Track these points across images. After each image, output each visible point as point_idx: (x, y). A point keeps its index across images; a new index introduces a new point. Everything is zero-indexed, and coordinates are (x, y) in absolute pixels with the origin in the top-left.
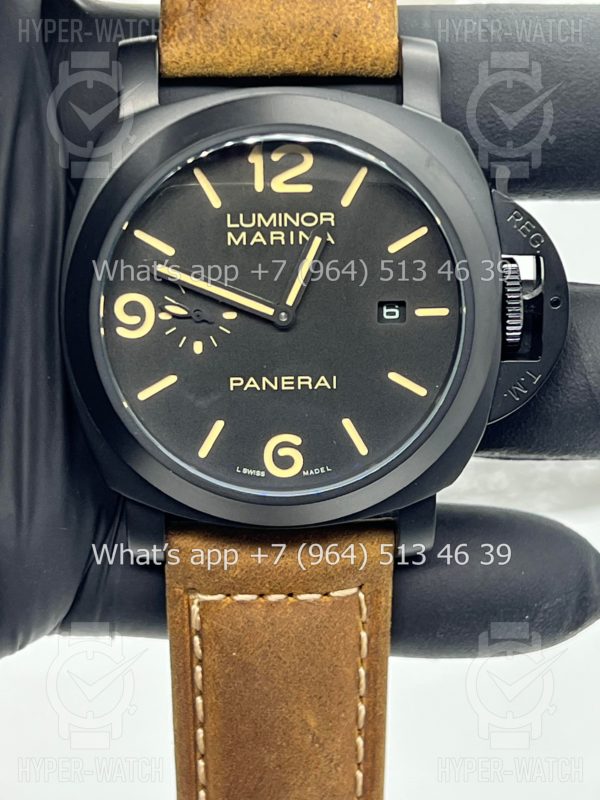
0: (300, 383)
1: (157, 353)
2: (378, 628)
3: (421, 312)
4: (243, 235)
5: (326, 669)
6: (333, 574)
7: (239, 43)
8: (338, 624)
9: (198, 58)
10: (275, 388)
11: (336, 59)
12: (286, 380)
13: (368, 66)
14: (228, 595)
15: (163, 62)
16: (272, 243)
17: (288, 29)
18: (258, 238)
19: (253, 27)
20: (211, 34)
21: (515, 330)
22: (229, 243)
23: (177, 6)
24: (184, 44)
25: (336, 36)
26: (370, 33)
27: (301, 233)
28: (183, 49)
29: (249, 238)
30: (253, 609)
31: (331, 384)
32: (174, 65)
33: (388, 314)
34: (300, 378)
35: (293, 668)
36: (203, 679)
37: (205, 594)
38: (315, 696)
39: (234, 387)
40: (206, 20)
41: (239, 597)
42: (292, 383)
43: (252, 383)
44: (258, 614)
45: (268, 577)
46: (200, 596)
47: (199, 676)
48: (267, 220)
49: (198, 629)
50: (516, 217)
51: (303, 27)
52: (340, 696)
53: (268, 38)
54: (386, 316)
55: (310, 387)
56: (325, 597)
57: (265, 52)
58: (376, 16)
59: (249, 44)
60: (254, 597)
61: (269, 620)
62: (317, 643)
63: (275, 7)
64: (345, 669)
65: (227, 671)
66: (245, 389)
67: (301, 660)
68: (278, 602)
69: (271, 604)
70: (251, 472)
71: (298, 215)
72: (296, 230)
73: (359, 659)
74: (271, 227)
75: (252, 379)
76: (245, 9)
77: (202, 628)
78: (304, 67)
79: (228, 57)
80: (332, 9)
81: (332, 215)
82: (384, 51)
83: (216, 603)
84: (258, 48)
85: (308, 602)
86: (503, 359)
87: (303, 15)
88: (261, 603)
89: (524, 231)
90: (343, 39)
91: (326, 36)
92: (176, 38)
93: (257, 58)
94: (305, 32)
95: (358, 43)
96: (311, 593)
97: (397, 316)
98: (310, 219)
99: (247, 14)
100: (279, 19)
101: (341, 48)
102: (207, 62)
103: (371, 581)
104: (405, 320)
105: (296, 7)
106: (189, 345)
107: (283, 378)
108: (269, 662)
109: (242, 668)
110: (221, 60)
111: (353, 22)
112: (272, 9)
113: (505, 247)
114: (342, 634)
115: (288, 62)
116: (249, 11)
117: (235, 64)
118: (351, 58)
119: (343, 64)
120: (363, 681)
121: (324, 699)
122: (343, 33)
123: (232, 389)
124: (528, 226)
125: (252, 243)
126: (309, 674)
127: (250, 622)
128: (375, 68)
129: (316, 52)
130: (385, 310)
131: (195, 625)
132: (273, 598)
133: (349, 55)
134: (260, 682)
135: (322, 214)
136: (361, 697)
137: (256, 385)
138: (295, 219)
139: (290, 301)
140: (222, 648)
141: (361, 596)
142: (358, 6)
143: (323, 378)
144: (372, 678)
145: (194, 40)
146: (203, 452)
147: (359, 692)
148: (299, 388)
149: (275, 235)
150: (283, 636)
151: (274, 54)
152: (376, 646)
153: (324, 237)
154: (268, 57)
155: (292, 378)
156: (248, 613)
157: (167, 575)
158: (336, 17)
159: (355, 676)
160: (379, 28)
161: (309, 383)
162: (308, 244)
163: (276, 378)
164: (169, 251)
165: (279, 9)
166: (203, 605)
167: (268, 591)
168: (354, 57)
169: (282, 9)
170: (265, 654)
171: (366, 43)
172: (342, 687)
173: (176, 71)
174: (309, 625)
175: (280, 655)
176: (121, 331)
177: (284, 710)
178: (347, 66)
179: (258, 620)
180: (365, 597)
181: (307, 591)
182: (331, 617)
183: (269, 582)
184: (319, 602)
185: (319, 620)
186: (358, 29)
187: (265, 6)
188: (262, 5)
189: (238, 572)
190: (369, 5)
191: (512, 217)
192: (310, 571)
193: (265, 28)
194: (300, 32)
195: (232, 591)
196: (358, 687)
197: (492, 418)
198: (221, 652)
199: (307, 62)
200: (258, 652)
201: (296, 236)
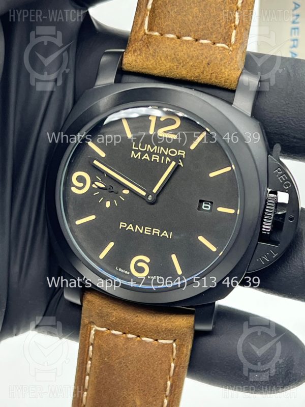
0: (154, 232)
1: (87, 203)
2: (181, 363)
3: (220, 209)
4: (139, 154)
5: (149, 378)
6: (160, 331)
7: (161, 59)
8: (159, 356)
9: (140, 64)
10: (141, 232)
11: (207, 75)
13: (223, 82)
15: (124, 62)
16: (152, 160)
17: (186, 56)
18: (146, 157)
19: (169, 53)
20: (148, 53)
22: (132, 156)
23: (136, 37)
24: (135, 55)
25: (209, 64)
26: (227, 66)
27: (168, 158)
28: (134, 58)
29: (142, 156)
30: (118, 339)
31: (169, 235)
32: (129, 65)
33: (205, 207)
34: (154, 229)
35: (133, 373)
36: (90, 368)
37: (98, 326)
38: (142, 390)
39: (122, 227)
40: (148, 46)
41: (114, 332)
42: (150, 231)
44: (121, 342)
45: (128, 325)
46: (95, 326)
47: (89, 366)
48: (152, 149)
49: (92, 343)
51: (193, 57)
52: (154, 393)
53: (175, 60)
54: (203, 208)
55: (158, 235)
56: (156, 342)
57: (173, 66)
58: (232, 59)
59: (166, 61)
60: (121, 333)
61: (125, 346)
62: (147, 363)
63: (182, 45)
64: (159, 380)
65: (101, 367)
66: (127, 229)
67: (138, 370)
68: (132, 339)
69: (128, 338)
71: (167, 149)
72: (165, 156)
73: (168, 377)
75: (131, 225)
76: (167, 43)
77: (94, 343)
78: (191, 77)
79: (155, 65)
80: (209, 51)
81: (184, 152)
82: (232, 76)
83: (103, 332)
84: (169, 64)
85: (146, 342)
86: (259, 241)
87: (195, 51)
88: (123, 337)
89: (281, 179)
90: (212, 66)
91: (204, 64)
92: (132, 52)
93: (169, 68)
94: (194, 60)
95: (219, 70)
96: (148, 338)
97: (209, 209)
98: (173, 152)
99: (167, 46)
100: (182, 51)
101: (211, 71)
102: (144, 66)
103: (180, 339)
104: (212, 212)
105: (192, 47)
106: (104, 202)
107: (146, 228)
108: (122, 367)
109: (109, 367)
110: (151, 66)
111: (219, 59)
112: (180, 45)
113: (269, 185)
114: (161, 362)
115: (183, 73)
116: (169, 45)
117: (158, 69)
118: (215, 77)
119: (210, 79)
120: (168, 388)
121: (146, 392)
122: (213, 63)
123: (120, 228)
124: (284, 177)
125: (143, 159)
126: (140, 378)
127: (116, 345)
128: (226, 83)
129: (198, 70)
131: (91, 341)
132: (130, 336)
133: (214, 75)
134: (116, 376)
135: (179, 151)
136: (166, 396)
137: (132, 228)
138: (166, 151)
139: (155, 191)
140: (101, 355)
141: (174, 345)
142: (224, 52)
143: (165, 232)
144: (173, 388)
145: (140, 55)
146: (102, 256)
147: (165, 393)
148: (153, 234)
149: (154, 157)
150: (131, 356)
151: (177, 68)
152: (178, 372)
153: (177, 162)
154: (174, 69)
155: (150, 229)
156: (116, 340)
158: (211, 55)
159: (164, 385)
160: (232, 64)
161: (158, 233)
162: (169, 163)
163: (142, 227)
164: (103, 155)
166: (96, 331)
167: (127, 332)
168: (216, 76)
169: (185, 47)
170: (120, 363)
171: (223, 71)
172: (156, 389)
173: (129, 68)
174: (145, 353)
175: (128, 365)
176: (73, 189)
177: (125, 393)
178: (212, 80)
179: (120, 345)
180: (176, 346)
181: (146, 337)
182: (156, 352)
183: (128, 327)
184: (152, 343)
185: (150, 352)
186: (221, 63)
187: (177, 43)
188: (175, 43)
189: (114, 319)
190: (230, 53)
191: (277, 171)
192: (148, 326)
193: (175, 54)
194: (191, 59)
195: (110, 328)
196: (165, 391)
197: (249, 270)
198: (100, 357)
199: (193, 74)
200: (117, 361)
201: (165, 159)
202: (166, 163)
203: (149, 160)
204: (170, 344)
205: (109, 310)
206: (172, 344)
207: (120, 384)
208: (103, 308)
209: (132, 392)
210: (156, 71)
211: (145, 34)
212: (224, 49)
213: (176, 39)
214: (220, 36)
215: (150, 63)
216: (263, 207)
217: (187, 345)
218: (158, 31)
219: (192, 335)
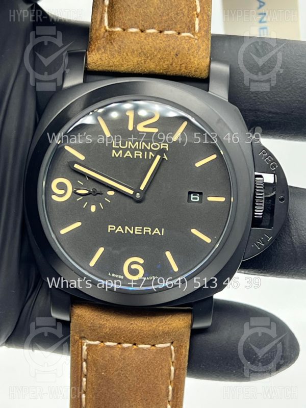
0: (145, 231)
1: (72, 210)
2: (181, 365)
3: (210, 199)
4: (121, 152)
5: (151, 385)
6: (157, 335)
7: (127, 55)
8: (158, 362)
9: (106, 61)
10: (132, 232)
11: (176, 67)
12: (138, 229)
13: (193, 71)
14: (102, 342)
15: (88, 62)
16: (135, 157)
17: (153, 49)
18: (128, 154)
19: (135, 48)
20: (113, 50)
21: (259, 212)
22: (113, 156)
23: (98, 35)
24: (99, 54)
25: (177, 55)
26: (195, 55)
27: (151, 153)
28: (98, 56)
29: (123, 154)
30: (114, 350)
31: (161, 232)
32: (94, 64)
33: (193, 198)
34: (145, 228)
35: (133, 383)
36: (86, 385)
37: (90, 340)
38: (144, 399)
39: (110, 230)
41: (108, 344)
42: (141, 230)
43: (120, 229)
44: (117, 353)
45: (123, 334)
46: (87, 341)
47: (84, 383)
49: (85, 358)
50: (264, 153)
51: (160, 49)
52: (157, 400)
53: (142, 54)
54: (192, 200)
55: (150, 234)
56: (153, 347)
57: (140, 61)
58: (199, 47)
59: (132, 56)
60: (116, 344)
61: (122, 357)
62: (147, 371)
63: (147, 39)
64: (161, 386)
65: (99, 382)
66: (116, 232)
67: (138, 379)
68: (128, 348)
69: (124, 349)
72: (148, 151)
73: (169, 381)
74: (135, 149)
75: (120, 227)
76: (132, 38)
77: (87, 358)
78: (160, 70)
79: (121, 62)
80: (176, 42)
82: (202, 65)
83: (96, 346)
84: (137, 58)
85: (143, 349)
86: (252, 227)
87: (161, 43)
88: (119, 347)
89: (267, 161)
90: (180, 57)
91: (172, 55)
92: (96, 50)
93: (136, 64)
94: (161, 52)
95: (188, 60)
96: (145, 344)
97: (198, 200)
99: (132, 41)
100: (149, 44)
101: (180, 62)
102: (110, 64)
103: (178, 340)
104: (201, 203)
105: (158, 39)
106: (89, 207)
107: (136, 228)
108: (121, 379)
109: (107, 381)
110: (118, 63)
111: (187, 49)
112: (145, 39)
113: (256, 170)
114: (161, 367)
115: (152, 66)
116: (134, 39)
117: (125, 66)
118: (184, 67)
119: (180, 70)
120: (170, 393)
121: (149, 401)
122: (181, 53)
123: (109, 231)
124: (270, 158)
125: (125, 157)
126: (142, 387)
127: (112, 357)
128: (197, 73)
129: (166, 63)
130: (192, 196)
131: (84, 356)
132: (125, 345)
133: (184, 65)
134: (116, 389)
136: (169, 401)
137: (122, 230)
139: (142, 188)
140: (97, 370)
141: (172, 348)
142: (190, 41)
143: (157, 229)
144: (175, 392)
145: (104, 52)
146: (92, 264)
147: (168, 399)
148: (144, 233)
149: (137, 153)
150: (129, 366)
151: (145, 62)
152: (179, 375)
153: (162, 156)
154: (142, 63)
155: (141, 228)
156: (112, 352)
157: (71, 329)
158: (178, 45)
159: (166, 390)
160: (200, 53)
161: (149, 231)
162: (153, 159)
163: (132, 228)
164: (82, 157)
165: (149, 39)
166: (89, 346)
167: (123, 341)
168: (186, 66)
169: (150, 40)
170: (119, 375)
171: (192, 60)
172: (159, 395)
173: (94, 67)
174: (143, 361)
175: (127, 376)
176: (54, 197)
177: (127, 405)
178: (182, 71)
179: (117, 357)
180: (174, 348)
181: (143, 343)
182: (155, 357)
183: (124, 337)
184: (150, 349)
185: (148, 359)
186: (189, 53)
187: (142, 37)
188: (140, 37)
189: (107, 330)
190: (196, 41)
191: (261, 153)
192: (145, 333)
193: (141, 48)
194: (159, 52)
195: (104, 340)
196: (168, 396)
197: (245, 257)
198: (96, 372)
199: (162, 67)
200: (115, 373)
201: (148, 154)
203: (132, 157)
204: (168, 347)
205: (101, 322)
206: (170, 346)
207: (121, 397)
208: (95, 321)
209: (134, 403)
210: (122, 68)
211: (106, 31)
212: (190, 38)
213: (140, 33)
214: (184, 25)
215: (116, 60)
216: (253, 191)
217: (186, 345)
218: (120, 27)
219: (189, 334)
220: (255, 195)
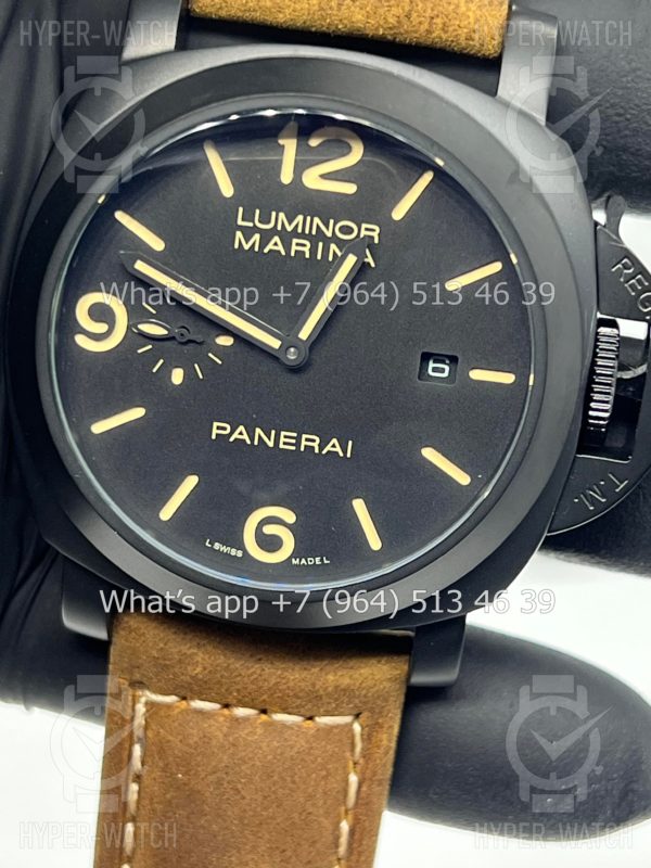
0: (304, 443)
1: (124, 375)
2: (374, 774)
3: (477, 374)
4: (257, 237)
5: (296, 815)
6: (321, 692)
8: (319, 760)
10: (271, 443)
11: (420, 23)
12: (286, 437)
13: (462, 38)
14: (184, 698)
16: (293, 254)
18: (275, 245)
21: (600, 416)
22: (236, 246)
27: (333, 247)
29: (263, 244)
30: (212, 722)
31: (345, 451)
33: (434, 369)
34: (304, 436)
35: (253, 805)
36: (138, 802)
37: (155, 692)
38: (277, 848)
39: (217, 435)
41: (198, 704)
42: (293, 441)
44: (217, 730)
45: (237, 684)
46: (148, 693)
47: (133, 796)
48: (290, 223)
49: (141, 735)
50: (626, 267)
52: (310, 852)
54: (430, 372)
55: (317, 451)
56: (309, 722)
60: (216, 706)
61: (231, 739)
62: (289, 779)
64: (322, 819)
65: (168, 796)
66: (232, 439)
67: (265, 797)
68: (246, 719)
69: (237, 720)
70: (224, 549)
71: (332, 222)
72: (327, 241)
73: (343, 808)
74: (294, 233)
75: (241, 428)
77: (145, 736)
78: (377, 29)
81: (377, 229)
82: (486, 23)
83: (169, 706)
85: (284, 725)
86: (579, 452)
88: (223, 716)
89: (632, 286)
93: (316, 8)
95: (452, 7)
96: (290, 714)
97: (446, 374)
98: (348, 230)
101: (429, 11)
102: (250, 5)
103: (372, 711)
104: (456, 381)
106: (166, 371)
107: (283, 433)
108: (223, 794)
109: (188, 796)
110: (269, 4)
113: (602, 304)
114: (324, 773)
115: (357, 18)
117: (287, 11)
118: (440, 26)
119: (429, 32)
120: (344, 840)
121: (289, 853)
123: (214, 437)
124: (639, 281)
125: (266, 251)
127: (206, 739)
128: (471, 43)
129: (395, 11)
130: (432, 365)
131: (138, 730)
132: (241, 712)
133: (438, 21)
134: (209, 817)
135: (364, 226)
136: (339, 859)
137: (245, 437)
138: (327, 227)
139: (304, 334)
140: (166, 765)
141: (357, 727)
143: (334, 441)
144: (357, 836)
147: (336, 852)
148: (302, 449)
149: (297, 244)
150: (245, 762)
152: (368, 796)
153: (361, 256)
154: (331, 9)
155: (295, 435)
156: (206, 725)
157: (112, 659)
159: (334, 830)
161: (316, 445)
162: (339, 261)
163: (273, 432)
164: (158, 245)
166: (150, 705)
167: (235, 701)
168: (444, 24)
170: (219, 783)
171: (463, 9)
172: (314, 842)
173: (209, 10)
174: (282, 754)
175: (239, 786)
176: (80, 340)
177: (233, 859)
178: (434, 35)
179: (216, 737)
180: (363, 729)
181: (285, 710)
182: (312, 748)
183: (238, 691)
184: (299, 727)
189: (199, 670)
191: (619, 266)
195: (188, 695)
196: (337, 846)
197: (554, 527)
198: (164, 770)
199: (382, 23)
200: (211, 778)
201: (326, 250)
202: (330, 259)
203: (283, 253)
204: (346, 725)
205: (184, 649)
206: (351, 724)
207: (220, 838)
208: (170, 644)
209: (250, 856)
210: (281, 16)
216: (588, 362)
217: (391, 723)
219: (402, 699)
220: (592, 372)
